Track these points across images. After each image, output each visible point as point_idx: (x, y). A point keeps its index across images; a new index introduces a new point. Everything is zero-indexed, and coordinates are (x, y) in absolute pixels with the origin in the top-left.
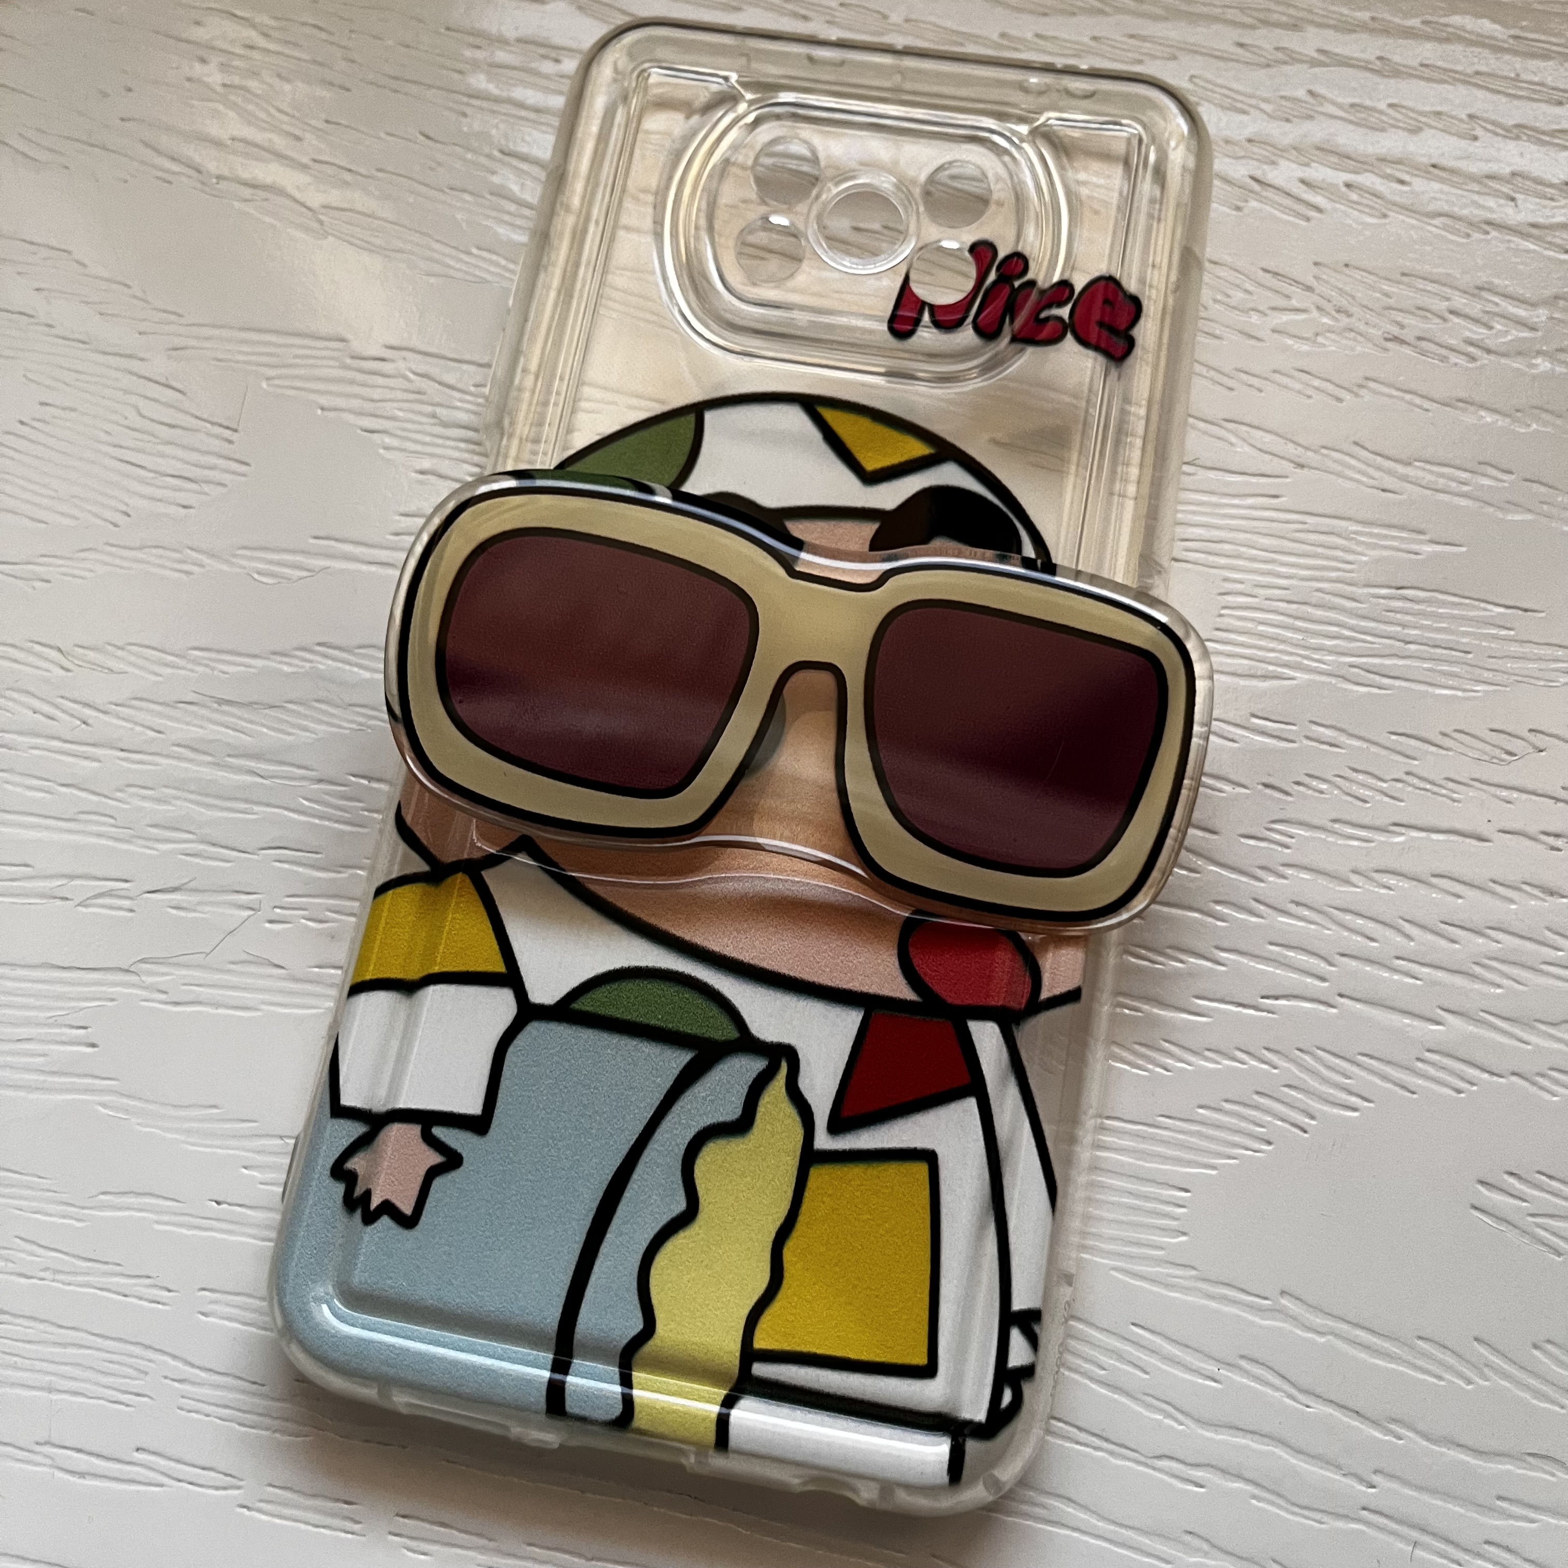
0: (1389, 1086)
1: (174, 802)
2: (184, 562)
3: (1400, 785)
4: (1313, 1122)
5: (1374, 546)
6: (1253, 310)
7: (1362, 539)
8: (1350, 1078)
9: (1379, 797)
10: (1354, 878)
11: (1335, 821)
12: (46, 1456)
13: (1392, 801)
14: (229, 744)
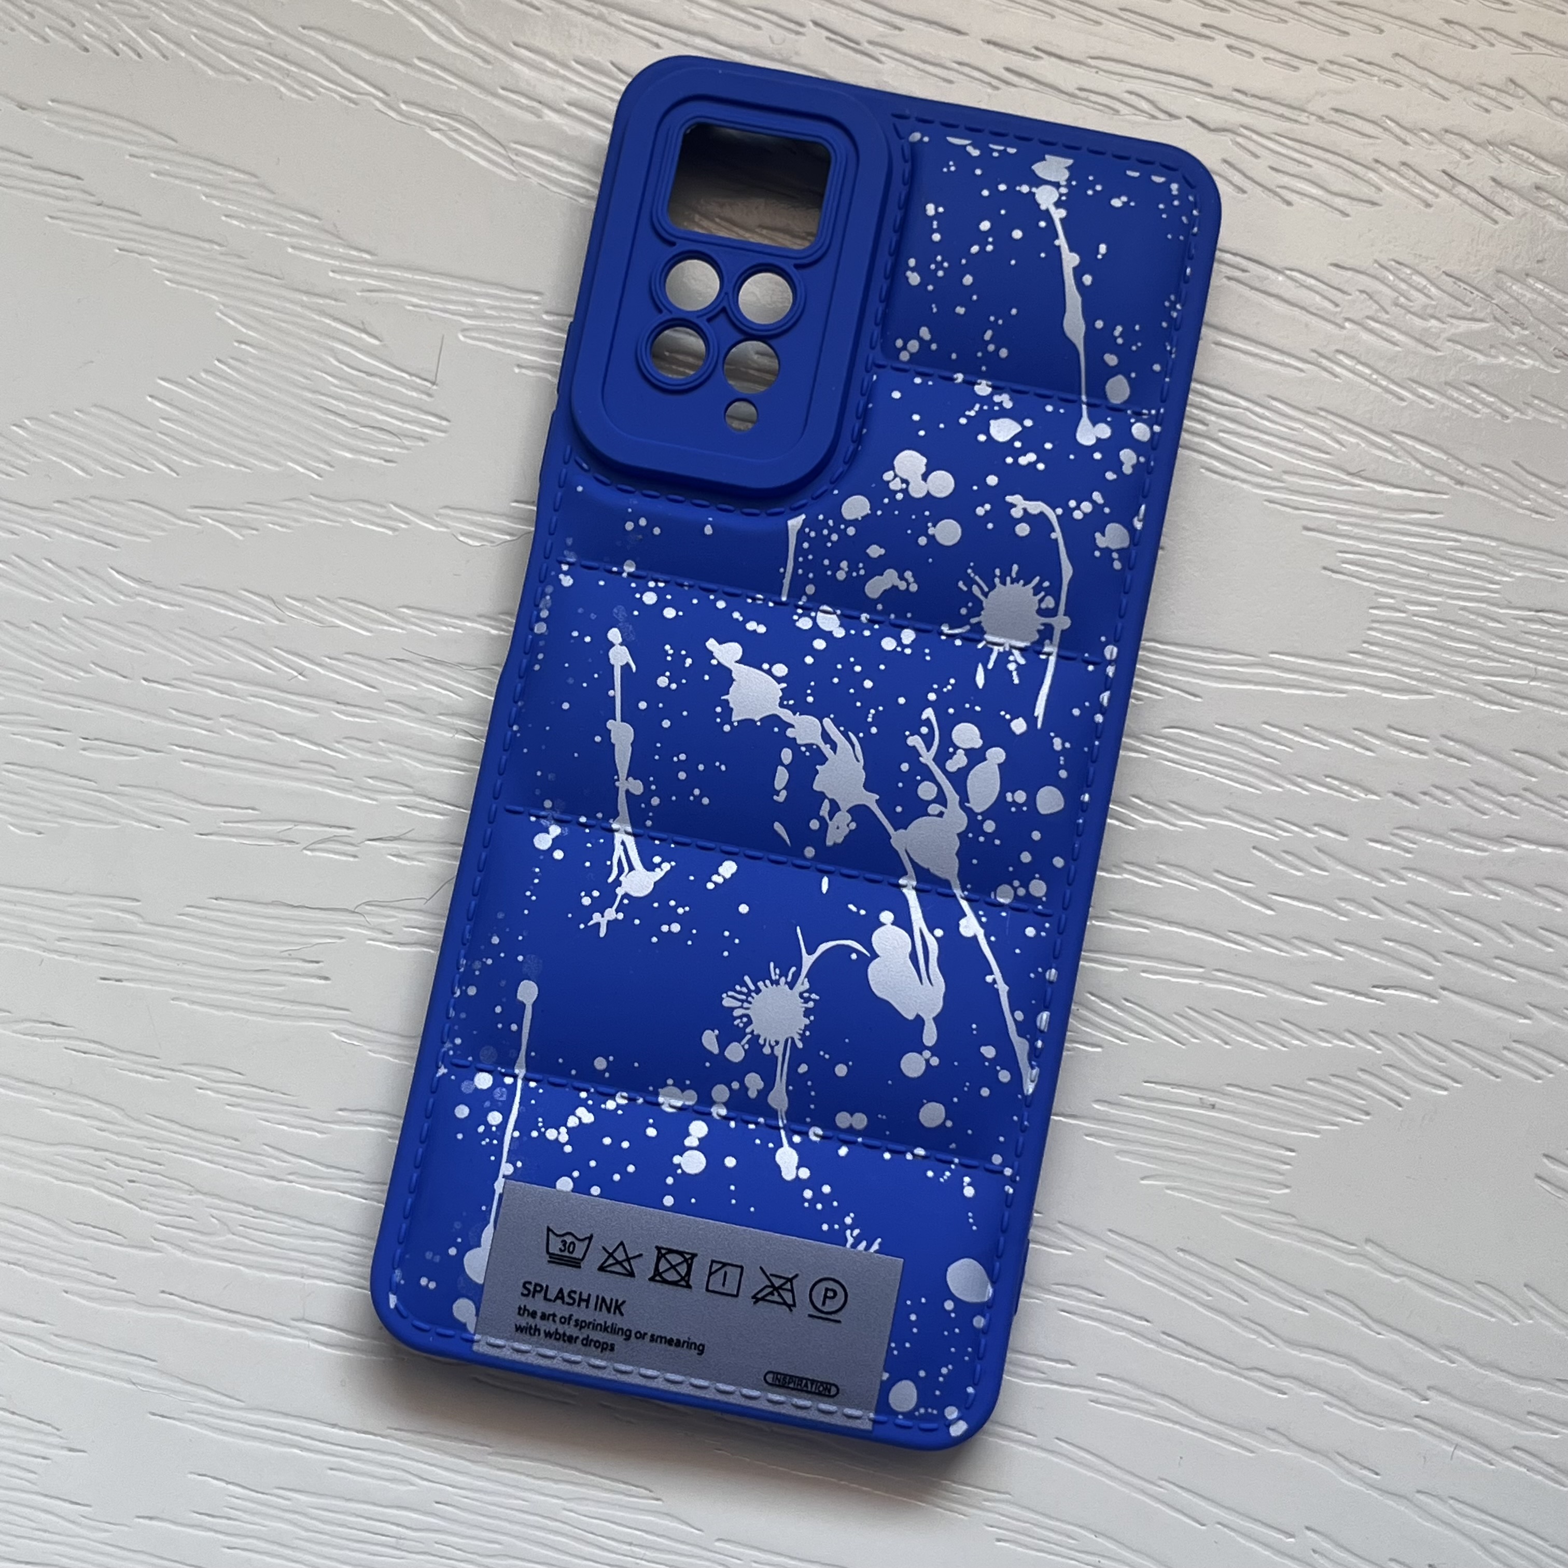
0: (1478, 1069)
1: (391, 755)
2: (390, 518)
3: (1516, 800)
4: (1407, 1098)
5: (1521, 568)
6: (1433, 317)
7: (1511, 560)
8: (1443, 1061)
9: (1496, 810)
10: (1467, 884)
11: (1454, 830)
12: (301, 1329)
13: (1508, 815)
14: (440, 703)
